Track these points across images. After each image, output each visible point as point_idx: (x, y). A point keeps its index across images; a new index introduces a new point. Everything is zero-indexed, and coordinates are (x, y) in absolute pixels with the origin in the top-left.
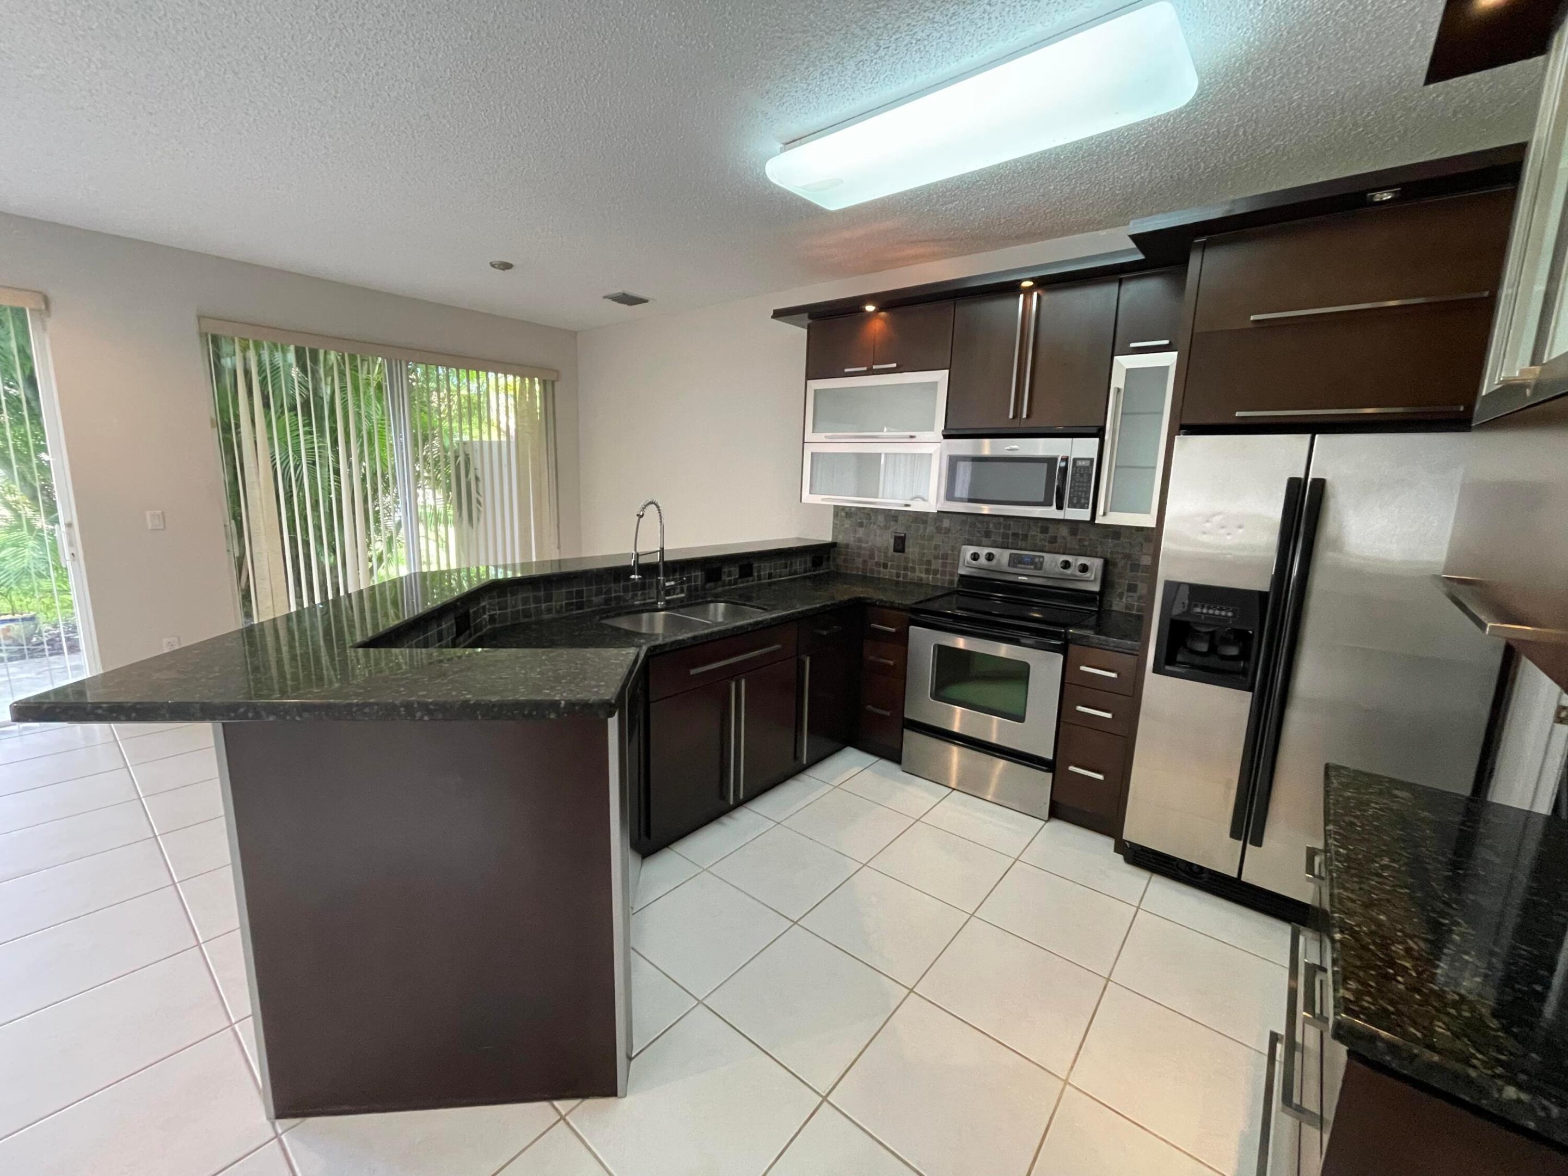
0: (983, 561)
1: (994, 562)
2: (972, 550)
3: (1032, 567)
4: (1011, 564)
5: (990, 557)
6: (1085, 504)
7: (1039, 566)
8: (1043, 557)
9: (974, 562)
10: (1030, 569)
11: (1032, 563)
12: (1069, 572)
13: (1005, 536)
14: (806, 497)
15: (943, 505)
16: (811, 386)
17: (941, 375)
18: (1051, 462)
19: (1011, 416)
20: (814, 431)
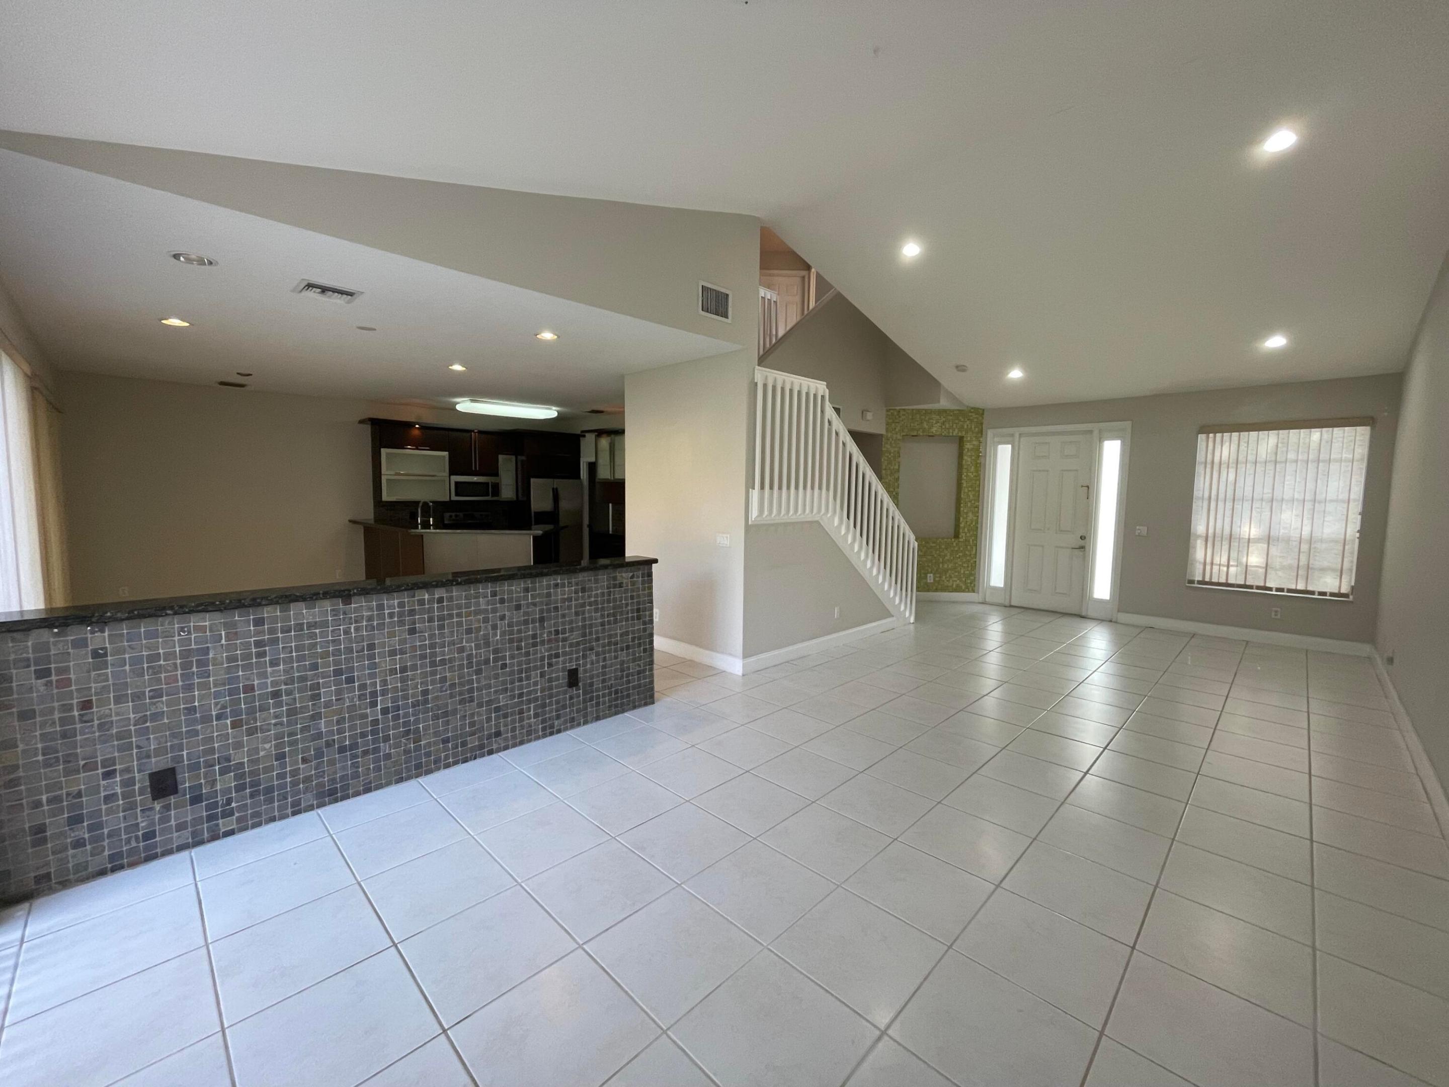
0: (454, 517)
1: (459, 517)
2: (448, 514)
4: (465, 517)
5: (456, 516)
6: (498, 495)
7: (473, 517)
9: (451, 518)
10: (471, 518)
11: (471, 516)
12: (483, 517)
13: (456, 508)
14: (385, 497)
15: (454, 498)
16: (384, 451)
17: (446, 454)
18: (488, 484)
19: (473, 469)
20: (387, 470)
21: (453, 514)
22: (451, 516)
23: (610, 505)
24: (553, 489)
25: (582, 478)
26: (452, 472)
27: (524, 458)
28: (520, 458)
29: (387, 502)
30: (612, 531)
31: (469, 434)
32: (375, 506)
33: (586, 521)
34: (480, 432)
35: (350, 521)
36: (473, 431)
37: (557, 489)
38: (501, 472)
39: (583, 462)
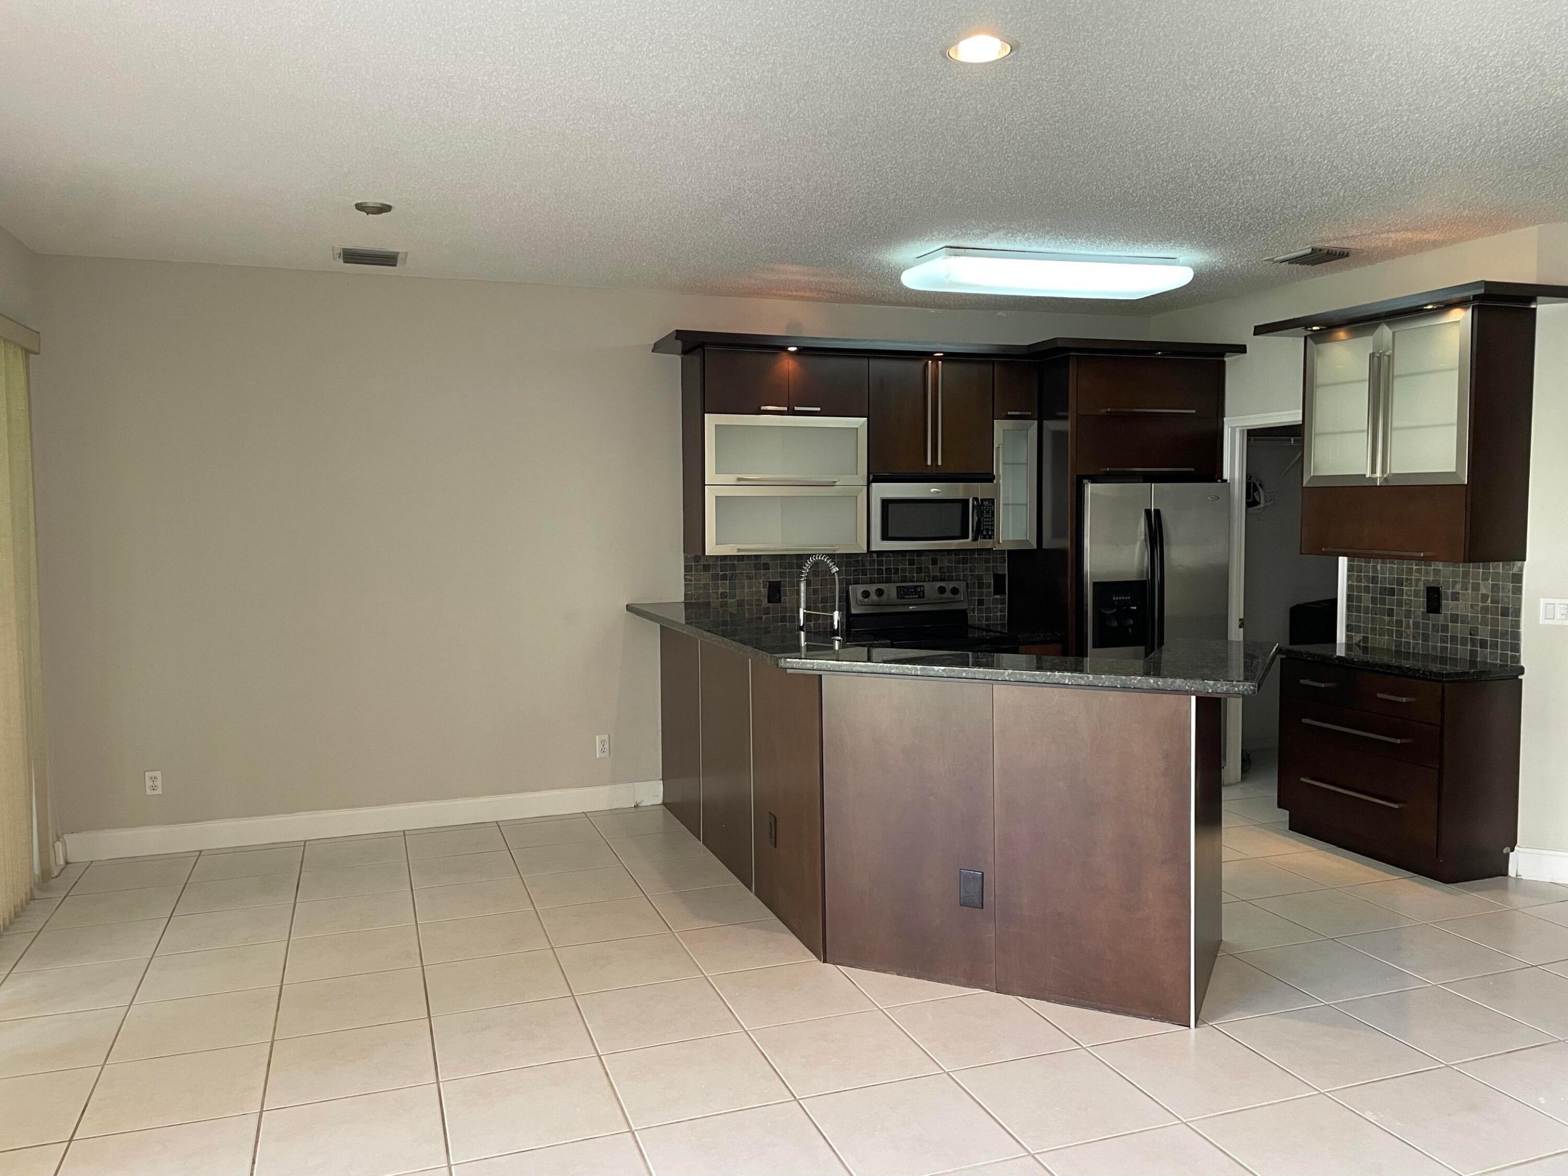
0: (874, 597)
1: (885, 596)
2: (861, 588)
3: (917, 596)
4: (899, 596)
5: (880, 592)
6: (992, 535)
7: (921, 595)
8: (923, 586)
9: (866, 600)
10: (915, 598)
11: (916, 592)
12: (945, 595)
13: (880, 572)
14: (711, 548)
15: (879, 545)
16: (711, 421)
17: (860, 423)
18: (965, 502)
19: (929, 463)
20: (718, 472)
21: (872, 588)
22: (866, 594)
23: (1343, 562)
24: (1148, 512)
25: (1226, 475)
26: (875, 477)
27: (1066, 426)
28: (1049, 425)
29: (717, 557)
30: (1349, 646)
31: (922, 363)
32: (687, 569)
33: (1236, 610)
34: (950, 357)
35: (629, 608)
36: (929, 355)
37: (1157, 512)
38: (1000, 468)
39: (1233, 429)
